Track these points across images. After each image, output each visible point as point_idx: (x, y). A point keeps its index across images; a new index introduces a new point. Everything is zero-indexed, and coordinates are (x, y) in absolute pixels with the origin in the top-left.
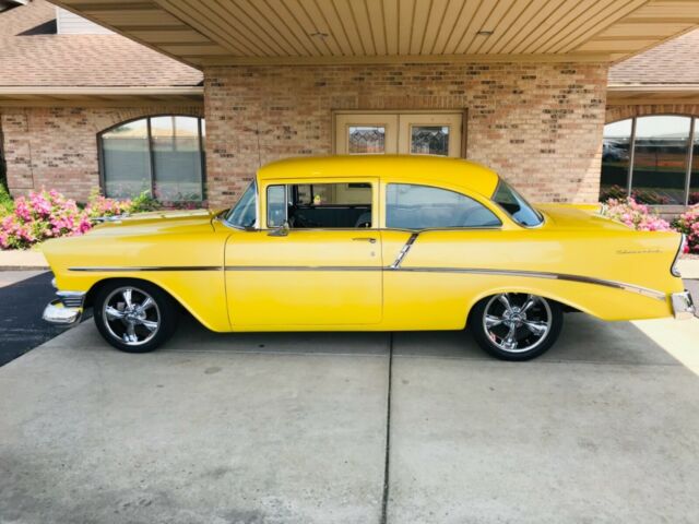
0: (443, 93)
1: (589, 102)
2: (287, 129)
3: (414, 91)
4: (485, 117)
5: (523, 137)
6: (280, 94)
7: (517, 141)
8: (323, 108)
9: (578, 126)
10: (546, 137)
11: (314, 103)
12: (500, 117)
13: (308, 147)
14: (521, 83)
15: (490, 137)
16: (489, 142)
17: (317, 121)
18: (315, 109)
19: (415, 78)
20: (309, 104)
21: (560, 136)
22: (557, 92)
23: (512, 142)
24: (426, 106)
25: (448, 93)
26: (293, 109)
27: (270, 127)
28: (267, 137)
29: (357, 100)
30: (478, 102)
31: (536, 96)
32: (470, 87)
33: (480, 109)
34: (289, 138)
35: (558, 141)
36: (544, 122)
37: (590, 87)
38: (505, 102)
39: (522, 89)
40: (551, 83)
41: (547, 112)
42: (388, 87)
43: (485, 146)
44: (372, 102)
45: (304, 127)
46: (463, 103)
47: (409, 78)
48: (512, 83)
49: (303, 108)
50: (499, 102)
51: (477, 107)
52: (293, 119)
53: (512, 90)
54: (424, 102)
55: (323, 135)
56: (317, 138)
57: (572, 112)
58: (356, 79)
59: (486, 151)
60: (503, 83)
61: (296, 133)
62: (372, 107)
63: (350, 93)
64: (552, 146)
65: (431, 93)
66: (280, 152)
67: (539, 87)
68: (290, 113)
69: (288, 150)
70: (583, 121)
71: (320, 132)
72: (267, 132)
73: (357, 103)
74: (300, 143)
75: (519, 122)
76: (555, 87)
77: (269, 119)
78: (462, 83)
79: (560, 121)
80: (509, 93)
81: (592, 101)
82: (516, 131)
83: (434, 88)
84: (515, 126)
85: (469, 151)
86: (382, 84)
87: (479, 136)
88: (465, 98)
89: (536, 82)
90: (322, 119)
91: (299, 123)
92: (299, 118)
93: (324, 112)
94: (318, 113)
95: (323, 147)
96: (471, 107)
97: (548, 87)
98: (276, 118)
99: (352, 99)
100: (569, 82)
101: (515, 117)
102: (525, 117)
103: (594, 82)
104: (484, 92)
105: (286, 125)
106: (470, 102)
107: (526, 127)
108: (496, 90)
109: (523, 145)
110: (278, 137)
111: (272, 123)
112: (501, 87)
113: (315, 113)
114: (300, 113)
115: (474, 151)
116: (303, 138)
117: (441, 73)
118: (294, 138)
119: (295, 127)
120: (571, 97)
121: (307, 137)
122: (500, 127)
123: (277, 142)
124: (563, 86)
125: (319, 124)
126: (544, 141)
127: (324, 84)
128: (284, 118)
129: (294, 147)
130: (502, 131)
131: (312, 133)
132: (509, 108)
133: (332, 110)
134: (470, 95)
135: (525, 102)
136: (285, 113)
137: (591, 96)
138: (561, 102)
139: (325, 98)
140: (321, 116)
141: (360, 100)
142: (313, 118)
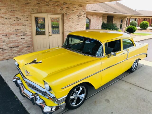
0: (59, 9)
1: (84, 14)
2: (17, 18)
3: (52, 8)
4: (67, 16)
5: (74, 21)
6: (14, 6)
7: (73, 22)
8: (28, 12)
9: (82, 19)
10: (77, 21)
11: (25, 10)
12: (70, 16)
13: (24, 24)
14: (73, 8)
15: (68, 21)
16: (68, 22)
17: (27, 15)
18: (26, 11)
19: (52, 5)
20: (24, 10)
21: (80, 21)
22: (79, 11)
23: (72, 22)
24: (55, 12)
25: (60, 10)
26: (19, 11)
27: (11, 17)
28: (10, 20)
29: (38, 10)
30: (66, 12)
31: (76, 12)
32: (64, 8)
33: (66, 14)
34: (18, 21)
35: (80, 22)
36: (77, 18)
37: (84, 10)
38: (70, 13)
39: (73, 10)
40: (78, 9)
41: (78, 15)
42: (46, 7)
43: (67, 23)
44: (42, 10)
45: (23, 17)
46: (63, 12)
47: (51, 4)
48: (71, 8)
49: (22, 11)
50: (69, 12)
51: (66, 13)
52: (19, 14)
53: (72, 10)
54: (55, 11)
55: (29, 20)
56: (28, 21)
57: (81, 16)
58: (37, 3)
59: (68, 24)
60: (70, 8)
61: (20, 19)
62: (42, 12)
63: (36, 7)
64: (79, 23)
65: (56, 9)
66: (15, 25)
67: (76, 9)
68: (18, 12)
69: (18, 24)
70: (83, 18)
71: (28, 19)
72: (10, 19)
73: (38, 11)
74: (22, 22)
75: (73, 18)
76: (79, 10)
77: (10, 14)
78: (62, 7)
79: (80, 18)
80: (71, 10)
81: (84, 13)
82: (73, 20)
83: (57, 8)
84: (72, 19)
85: (64, 25)
86: (45, 5)
87: (66, 21)
88: (63, 11)
89: (76, 8)
90: (28, 15)
91: (21, 16)
92: (21, 14)
93: (29, 13)
94: (27, 13)
95: (29, 24)
96: (64, 13)
97: (78, 10)
98: (13, 14)
99: (37, 9)
100: (81, 9)
101: (72, 16)
102: (74, 16)
103: (84, 9)
104: (67, 10)
105: (16, 16)
106: (64, 12)
107: (74, 19)
108: (69, 9)
109: (74, 23)
110: (14, 20)
111: (11, 15)
112: (70, 9)
113: (26, 13)
114: (21, 13)
115: (65, 24)
116: (23, 21)
117: (58, 4)
118: (20, 21)
119: (20, 17)
120: (81, 12)
121: (24, 21)
122: (70, 19)
123: (14, 22)
124: (80, 10)
125: (27, 16)
126: (77, 22)
127: (28, 4)
128: (16, 14)
129: (20, 24)
130: (70, 20)
131: (26, 19)
132: (71, 14)
133: (31, 12)
134: (64, 10)
135: (74, 13)
136: (16, 12)
137: (84, 12)
138: (80, 13)
139: (29, 8)
140: (28, 14)
141: (39, 10)
142: (26, 15)
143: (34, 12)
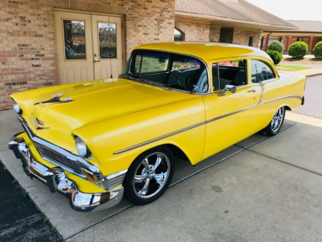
0: (115, 4)
1: (169, 17)
2: (23, 18)
3: (100, 2)
4: (133, 20)
5: (148, 32)
7: (146, 34)
8: (47, 6)
9: (166, 28)
10: (156, 32)
12: (139, 21)
13: (39, 32)
14: (146, 3)
15: (135, 31)
16: (135, 34)
17: (44, 14)
18: (42, 5)
21: (161, 32)
22: (159, 10)
23: (144, 34)
24: (107, 11)
25: (117, 5)
26: (26, 3)
27: (9, 16)
28: (7, 24)
30: (130, 12)
31: (152, 11)
32: (127, 3)
33: (131, 16)
34: (25, 25)
35: (160, 34)
36: (155, 25)
37: (170, 9)
38: (141, 13)
39: (147, 7)
40: (157, 6)
41: (156, 20)
43: (134, 36)
44: (78, 5)
45: (35, 18)
46: (124, 12)
48: (143, 4)
49: (34, 4)
50: (138, 13)
51: (130, 14)
52: (27, 11)
53: (143, 7)
54: (106, 8)
55: (50, 24)
56: (46, 26)
57: (164, 21)
59: (134, 38)
60: (140, 3)
61: (30, 22)
62: (79, 8)
64: (159, 37)
65: (109, 4)
66: (19, 35)
67: (153, 7)
68: (24, 6)
69: (25, 33)
70: (168, 25)
71: (47, 23)
72: (8, 20)
73: (70, 5)
74: (34, 29)
75: (146, 24)
76: (159, 8)
77: (8, 9)
79: (161, 25)
80: (141, 8)
81: (171, 16)
82: (145, 28)
83: (110, 1)
84: (145, 26)
85: (127, 38)
87: (131, 31)
88: (125, 9)
89: (152, 4)
90: (48, 13)
91: (31, 14)
92: (31, 11)
93: (49, 9)
94: (45, 9)
95: (50, 33)
96: (127, 14)
97: (156, 7)
98: (13, 10)
100: (163, 6)
101: (144, 21)
102: (148, 21)
103: (171, 7)
104: (132, 7)
105: (21, 15)
106: (127, 11)
107: (149, 27)
108: (137, 6)
109: (148, 36)
110: (17, 24)
111: (10, 13)
112: (139, 5)
113: (42, 8)
114: (32, 8)
115: (130, 38)
116: (35, 25)
118: (28, 25)
119: (29, 18)
120: (164, 13)
121: (38, 26)
122: (139, 26)
123: (16, 28)
124: (161, 8)
125: (46, 17)
126: (155, 34)
128: (19, 10)
129: (29, 32)
130: (140, 28)
131: (41, 22)
132: (142, 16)
133: (54, 7)
134: (127, 7)
135: (148, 14)
136: (21, 6)
137: (170, 14)
138: (161, 15)
140: (47, 11)
141: (71, 3)
142: (41, 12)
143: (59, 8)
